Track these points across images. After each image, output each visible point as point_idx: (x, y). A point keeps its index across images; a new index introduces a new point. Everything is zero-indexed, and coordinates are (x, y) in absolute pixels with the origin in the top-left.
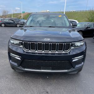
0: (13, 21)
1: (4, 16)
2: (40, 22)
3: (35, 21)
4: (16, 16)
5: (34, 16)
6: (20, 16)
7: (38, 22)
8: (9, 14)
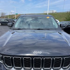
0: (8, 21)
1: (2, 17)
2: (28, 23)
3: (24, 22)
4: (11, 17)
5: (24, 17)
6: (14, 16)
7: (27, 22)
8: (6, 15)
